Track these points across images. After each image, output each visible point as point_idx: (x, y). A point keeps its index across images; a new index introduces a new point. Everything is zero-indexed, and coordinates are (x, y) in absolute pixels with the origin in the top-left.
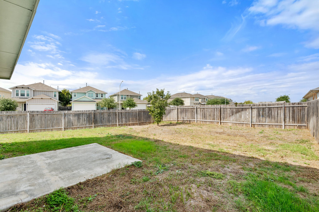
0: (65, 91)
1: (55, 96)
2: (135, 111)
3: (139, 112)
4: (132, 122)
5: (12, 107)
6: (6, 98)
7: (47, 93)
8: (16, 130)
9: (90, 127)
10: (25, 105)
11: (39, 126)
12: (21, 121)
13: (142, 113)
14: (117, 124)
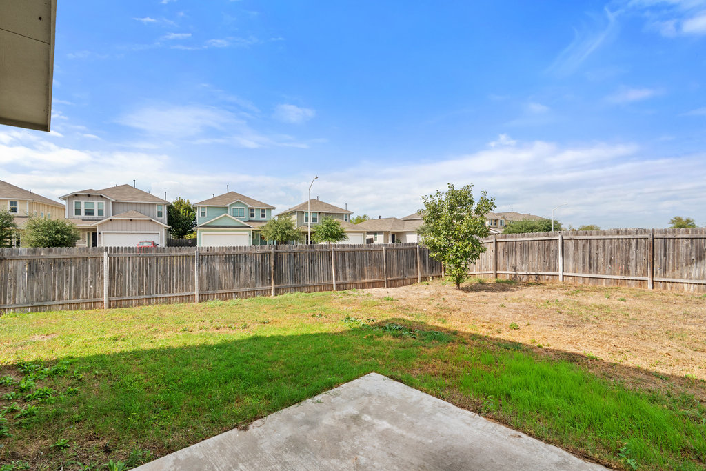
0: (180, 203)
1: (160, 214)
2: (376, 249)
3: (386, 250)
4: (371, 277)
5: (65, 239)
6: (54, 219)
7: (143, 208)
8: (73, 301)
9: (265, 292)
10: (95, 235)
11: (133, 290)
12: (87, 276)
13: (395, 253)
14: (334, 283)
